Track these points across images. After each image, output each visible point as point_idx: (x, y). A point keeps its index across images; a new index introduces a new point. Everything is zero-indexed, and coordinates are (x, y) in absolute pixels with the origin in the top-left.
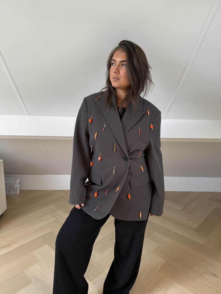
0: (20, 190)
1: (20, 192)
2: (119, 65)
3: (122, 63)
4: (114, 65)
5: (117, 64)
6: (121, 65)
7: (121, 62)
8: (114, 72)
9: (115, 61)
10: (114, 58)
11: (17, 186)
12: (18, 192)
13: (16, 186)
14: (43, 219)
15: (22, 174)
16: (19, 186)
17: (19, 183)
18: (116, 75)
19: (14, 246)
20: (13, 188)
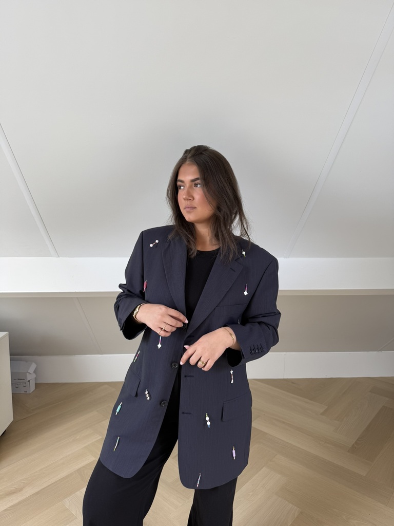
0: (36, 384)
1: (36, 388)
2: (190, 187)
3: (194, 183)
4: (182, 188)
5: (188, 185)
6: (193, 186)
7: (193, 181)
8: (185, 199)
9: (182, 181)
10: (180, 178)
11: (31, 377)
12: (33, 388)
13: (29, 377)
14: (78, 438)
15: (40, 355)
16: (34, 376)
17: (34, 372)
18: (188, 203)
19: (29, 492)
20: (23, 381)
